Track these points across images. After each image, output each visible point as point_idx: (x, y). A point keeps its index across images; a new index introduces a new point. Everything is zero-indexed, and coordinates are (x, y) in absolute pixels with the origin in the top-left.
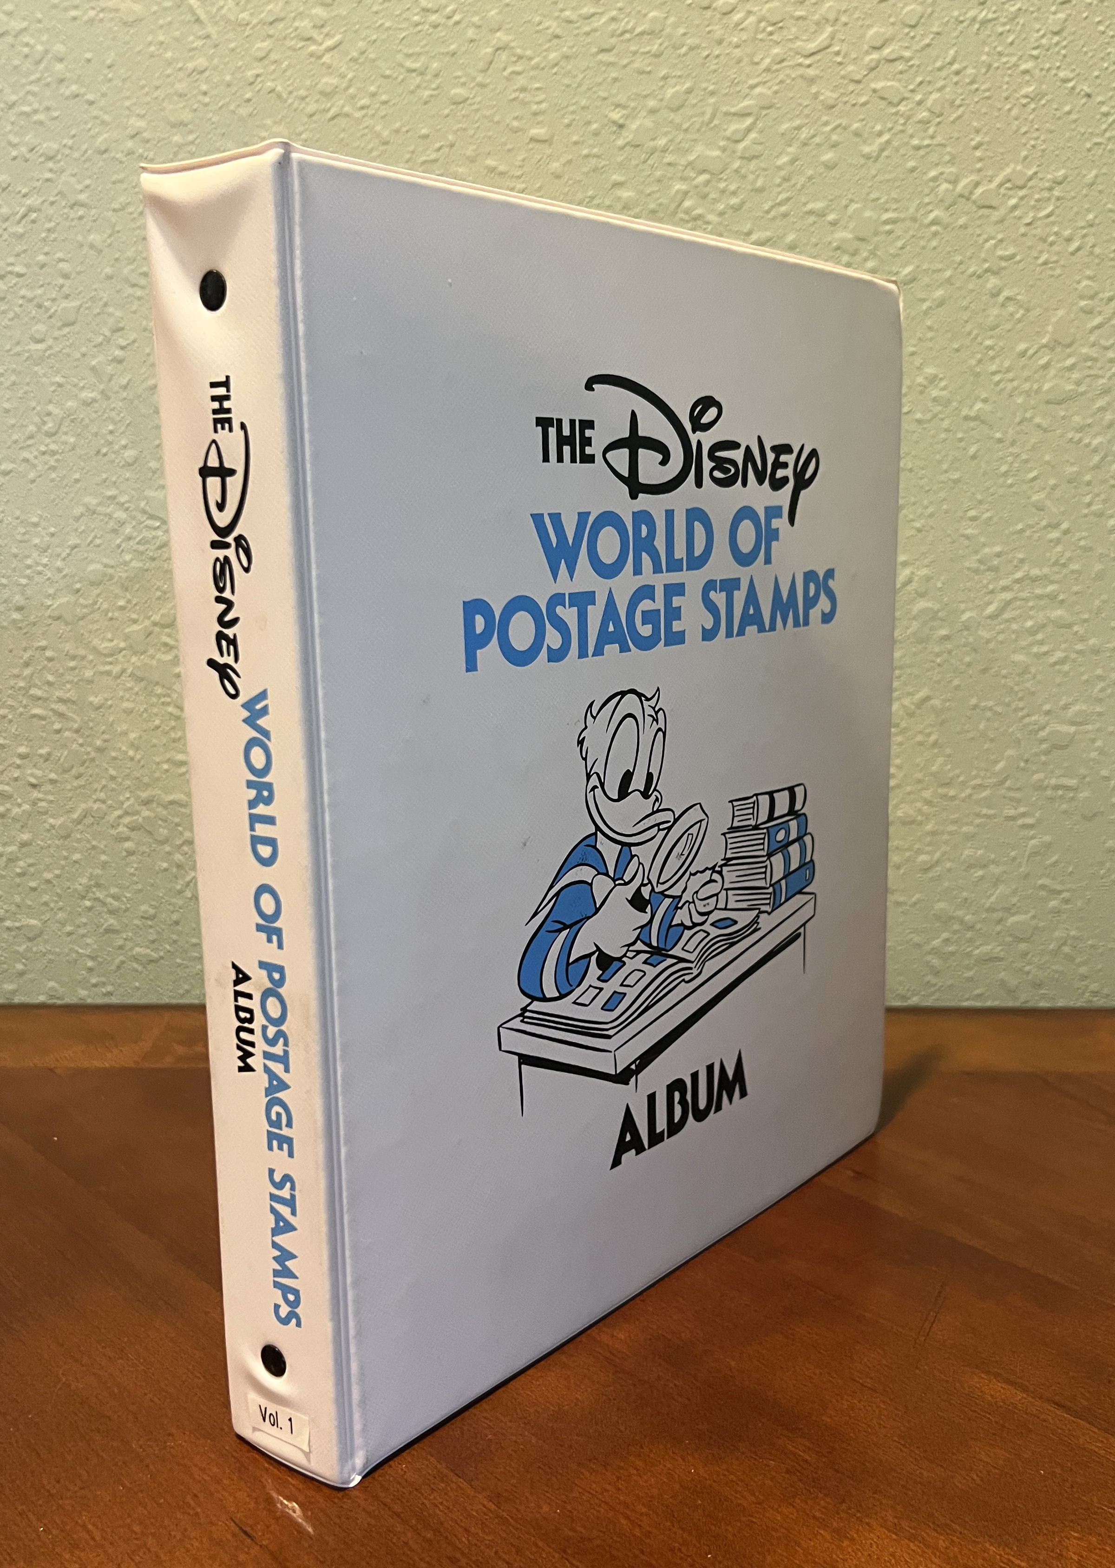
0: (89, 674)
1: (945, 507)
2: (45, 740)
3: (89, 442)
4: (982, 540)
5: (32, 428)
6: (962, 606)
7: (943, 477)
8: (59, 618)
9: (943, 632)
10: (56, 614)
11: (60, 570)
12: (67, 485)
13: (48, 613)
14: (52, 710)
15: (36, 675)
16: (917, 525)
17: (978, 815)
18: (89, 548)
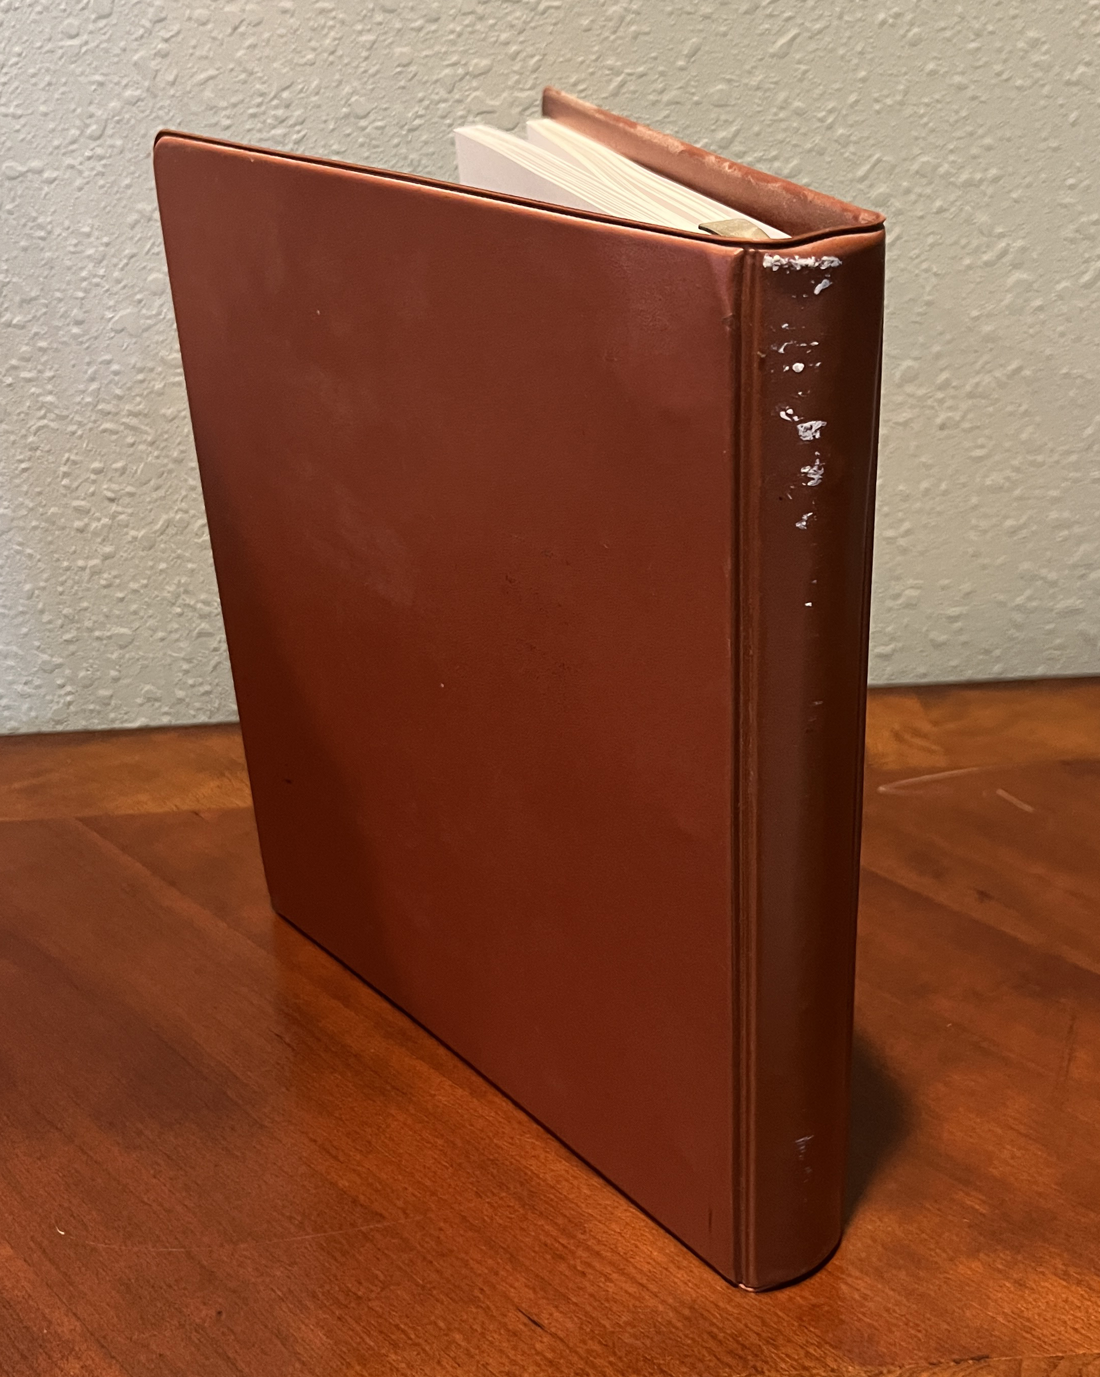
0: (158, 386)
1: (1043, 176)
2: (119, 454)
3: (139, 144)
4: (1080, 208)
5: (74, 132)
6: (1057, 278)
7: (1042, 146)
8: (122, 330)
9: (1038, 303)
10: (119, 327)
11: (118, 281)
12: (117, 192)
13: (110, 325)
14: (123, 423)
15: (103, 389)
16: (1014, 195)
17: (1066, 479)
18: (148, 257)
